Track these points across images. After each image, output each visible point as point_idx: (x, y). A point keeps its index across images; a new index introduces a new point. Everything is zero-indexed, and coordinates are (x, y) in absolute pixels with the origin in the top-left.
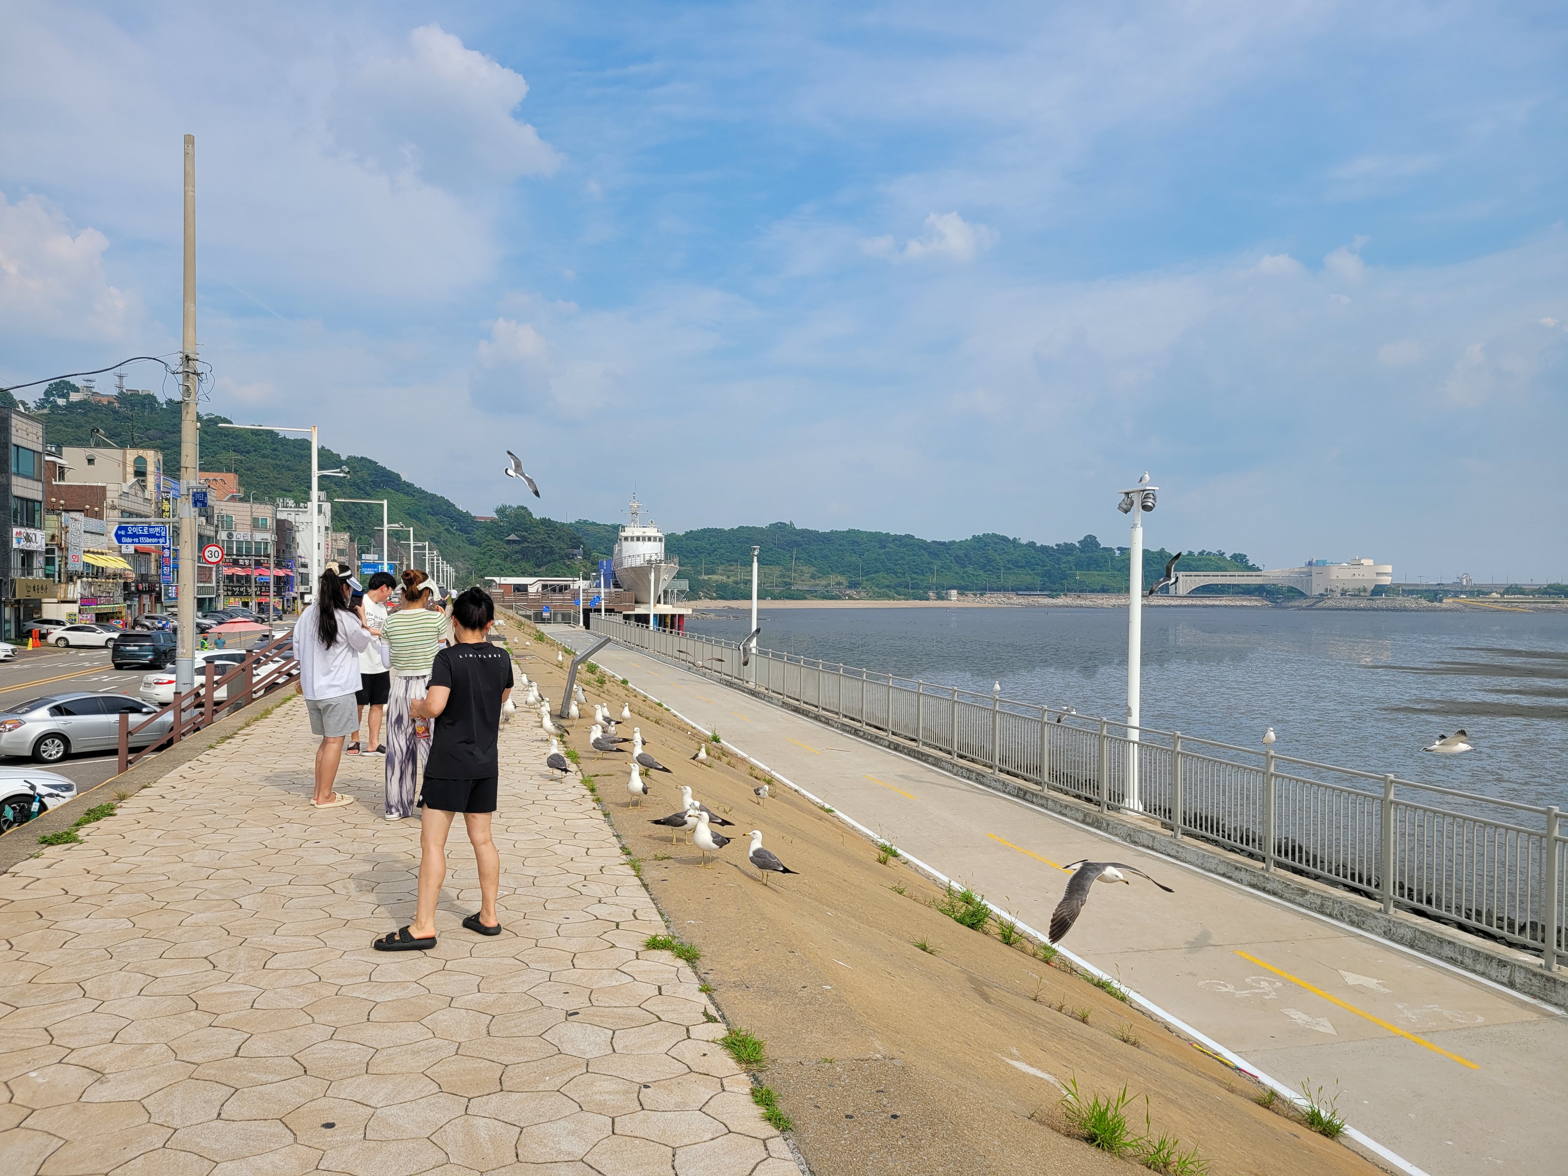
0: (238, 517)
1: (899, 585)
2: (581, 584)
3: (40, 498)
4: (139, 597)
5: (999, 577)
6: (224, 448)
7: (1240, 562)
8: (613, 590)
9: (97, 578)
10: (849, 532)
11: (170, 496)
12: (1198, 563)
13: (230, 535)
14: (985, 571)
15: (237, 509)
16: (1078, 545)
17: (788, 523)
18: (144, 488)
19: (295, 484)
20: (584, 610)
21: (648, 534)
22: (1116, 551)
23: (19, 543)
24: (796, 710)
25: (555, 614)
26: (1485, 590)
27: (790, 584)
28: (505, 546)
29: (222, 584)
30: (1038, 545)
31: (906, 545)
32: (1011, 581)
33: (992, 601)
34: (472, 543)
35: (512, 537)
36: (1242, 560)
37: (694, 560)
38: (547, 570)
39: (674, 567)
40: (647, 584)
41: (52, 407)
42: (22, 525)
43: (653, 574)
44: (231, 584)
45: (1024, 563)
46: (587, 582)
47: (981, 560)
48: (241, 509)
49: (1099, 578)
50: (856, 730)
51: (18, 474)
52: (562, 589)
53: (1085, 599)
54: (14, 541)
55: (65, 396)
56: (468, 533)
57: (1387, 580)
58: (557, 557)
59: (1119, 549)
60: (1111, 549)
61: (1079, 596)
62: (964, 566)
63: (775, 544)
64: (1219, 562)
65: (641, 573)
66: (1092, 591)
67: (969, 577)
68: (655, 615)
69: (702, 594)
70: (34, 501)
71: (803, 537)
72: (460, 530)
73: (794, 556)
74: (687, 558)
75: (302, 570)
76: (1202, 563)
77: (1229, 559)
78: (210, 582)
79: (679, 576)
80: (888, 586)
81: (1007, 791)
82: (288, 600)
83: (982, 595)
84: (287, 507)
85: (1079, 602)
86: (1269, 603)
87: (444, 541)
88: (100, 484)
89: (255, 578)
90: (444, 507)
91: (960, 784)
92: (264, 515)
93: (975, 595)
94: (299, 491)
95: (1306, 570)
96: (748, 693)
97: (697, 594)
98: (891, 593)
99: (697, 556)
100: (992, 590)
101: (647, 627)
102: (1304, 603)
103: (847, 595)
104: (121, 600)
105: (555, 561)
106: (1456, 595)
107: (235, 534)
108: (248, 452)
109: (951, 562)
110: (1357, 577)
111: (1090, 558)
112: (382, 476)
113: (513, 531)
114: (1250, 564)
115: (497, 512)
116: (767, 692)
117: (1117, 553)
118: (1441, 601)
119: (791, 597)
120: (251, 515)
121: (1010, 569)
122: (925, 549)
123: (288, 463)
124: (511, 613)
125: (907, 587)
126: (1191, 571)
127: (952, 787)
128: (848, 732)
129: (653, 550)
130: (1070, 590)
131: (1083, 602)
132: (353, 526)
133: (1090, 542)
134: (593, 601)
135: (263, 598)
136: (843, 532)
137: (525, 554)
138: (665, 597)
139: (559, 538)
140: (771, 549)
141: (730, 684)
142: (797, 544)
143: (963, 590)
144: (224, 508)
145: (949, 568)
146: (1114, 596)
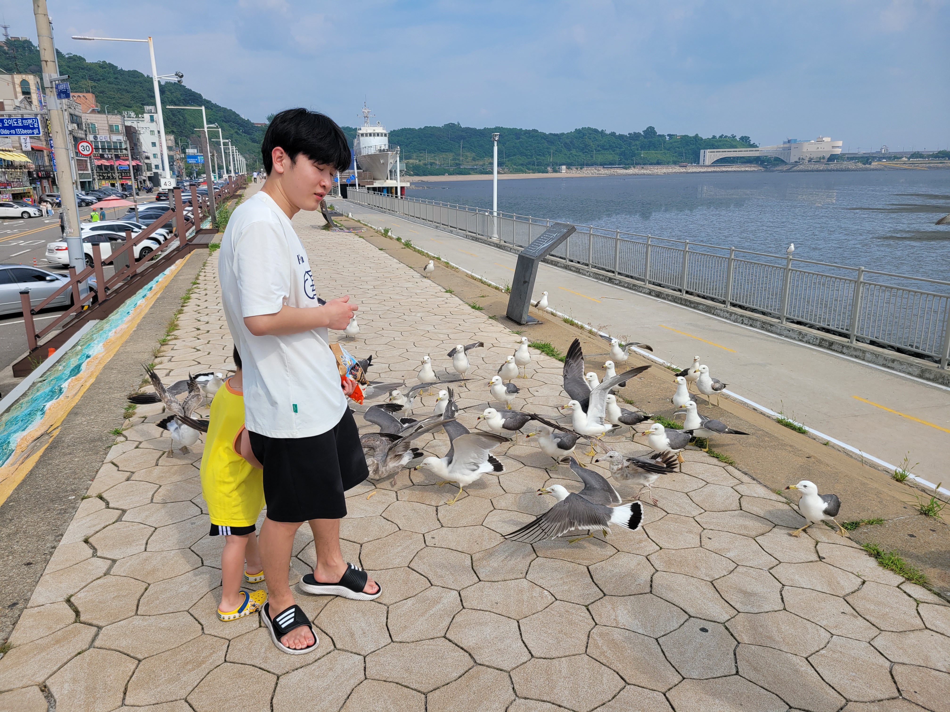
0: (99, 125)
1: (529, 163)
4: (41, 182)
5: (592, 157)
6: (82, 78)
7: (745, 141)
9: (8, 169)
10: (496, 128)
12: (719, 143)
13: (95, 138)
14: (583, 153)
15: (97, 119)
16: (642, 133)
17: (457, 124)
18: (30, 103)
19: (132, 102)
20: (341, 185)
21: (377, 131)
22: (667, 137)
26: (898, 156)
27: (460, 165)
29: (95, 171)
30: (617, 134)
31: (533, 137)
32: (600, 158)
33: (588, 172)
34: (254, 141)
36: (746, 140)
39: (397, 153)
40: (378, 167)
43: (383, 159)
44: (101, 172)
45: (608, 147)
47: (581, 145)
48: (100, 119)
49: (655, 155)
53: (646, 169)
56: (250, 134)
57: (838, 151)
59: (668, 135)
60: (664, 136)
61: (643, 168)
62: (570, 150)
63: (448, 138)
64: (732, 142)
65: (374, 158)
66: (651, 164)
67: (573, 157)
68: (385, 187)
69: (410, 173)
71: (466, 133)
72: (245, 132)
73: (461, 146)
75: (147, 161)
76: (721, 143)
77: (738, 140)
78: (87, 170)
80: (522, 165)
82: (140, 182)
83: (581, 168)
84: (130, 117)
85: (642, 171)
86: (762, 168)
87: (235, 140)
89: (117, 167)
90: (233, 117)
92: (116, 122)
93: (577, 169)
94: (137, 107)
95: (786, 146)
98: (524, 169)
100: (588, 165)
102: (785, 168)
104: (28, 184)
106: (880, 159)
107: (98, 136)
108: (99, 80)
109: (562, 147)
110: (820, 149)
111: (650, 142)
112: (190, 96)
114: (752, 143)
117: (667, 138)
118: (870, 164)
119: (461, 173)
120: (108, 123)
121: (599, 151)
122: (545, 139)
123: (126, 88)
125: (534, 164)
126: (714, 148)
130: (637, 164)
131: (645, 172)
132: (175, 130)
133: (650, 131)
134: (349, 179)
135: (124, 180)
138: (391, 175)
140: (446, 141)
142: (463, 138)
143: (569, 166)
144: (88, 118)
145: (561, 151)
146: (665, 167)
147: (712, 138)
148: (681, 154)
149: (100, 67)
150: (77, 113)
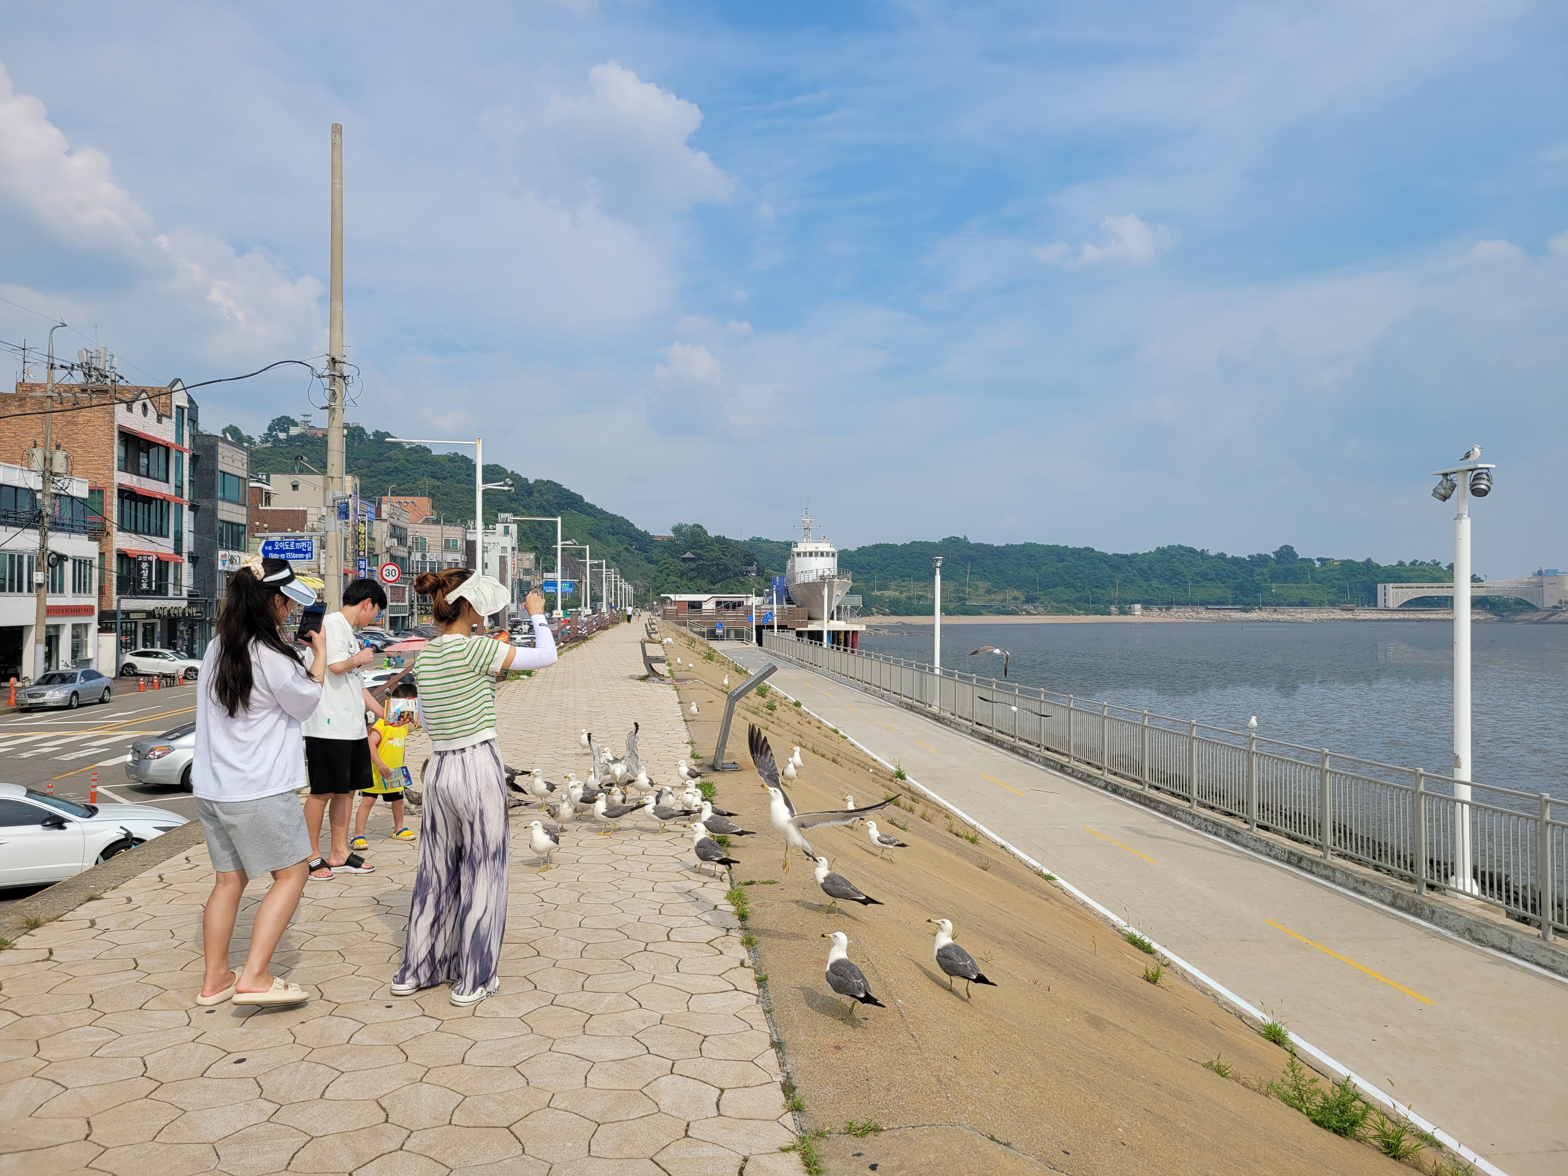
0: (431, 539)
1: (1079, 600)
2: (754, 601)
3: (244, 522)
5: (1186, 591)
8: (786, 606)
10: (1025, 545)
11: (366, 519)
12: (1411, 574)
13: (424, 556)
14: (1171, 585)
15: (430, 531)
16: (1273, 556)
17: (962, 537)
20: (757, 627)
21: (820, 549)
22: (1316, 562)
23: (224, 565)
24: (988, 739)
25: (728, 631)
27: (965, 599)
28: (682, 564)
29: (416, 603)
30: (1229, 556)
31: (1085, 559)
32: (1200, 594)
33: (1179, 615)
34: (650, 561)
35: (688, 555)
37: (866, 576)
38: (721, 587)
39: (847, 582)
40: (819, 599)
41: (274, 441)
42: (227, 548)
43: (826, 589)
45: (1213, 576)
46: (760, 599)
47: (1167, 573)
48: (433, 531)
49: (1297, 591)
50: (1062, 766)
51: (224, 499)
52: (735, 606)
53: (1282, 613)
54: (220, 563)
55: (286, 430)
56: (646, 552)
58: (731, 574)
59: (1319, 559)
60: (1310, 560)
61: (1276, 611)
62: (1147, 579)
64: (1434, 572)
65: (814, 588)
66: (1290, 605)
67: (1154, 591)
68: (828, 632)
69: (874, 610)
70: (238, 525)
71: (977, 552)
72: (638, 549)
73: (969, 571)
74: (860, 573)
76: (1414, 574)
77: (1445, 569)
78: (403, 601)
79: (852, 592)
80: (1067, 601)
81: (1272, 854)
83: (1168, 609)
85: (1275, 616)
86: (1493, 616)
87: (624, 560)
88: (301, 508)
90: (624, 527)
91: (1207, 843)
92: (455, 536)
93: (1161, 609)
95: (1535, 580)
96: (931, 718)
97: (870, 610)
98: (1071, 608)
99: (869, 572)
100: (1179, 604)
101: (821, 645)
102: (1536, 617)
103: (1024, 610)
105: (729, 578)
107: (428, 555)
108: (445, 478)
109: (1134, 575)
111: (1287, 570)
112: (567, 498)
113: (689, 548)
115: (674, 530)
116: (953, 717)
117: (1318, 564)
119: (966, 613)
120: (443, 537)
121: (1198, 582)
122: (1105, 562)
124: (684, 630)
125: (1087, 601)
126: (1402, 582)
127: (1197, 847)
128: (1052, 768)
129: (827, 566)
130: (1265, 604)
131: (1280, 617)
132: (539, 546)
133: (1286, 553)
134: (765, 617)
136: (1019, 546)
137: (700, 572)
138: (838, 613)
139: (733, 555)
141: (911, 708)
142: (972, 559)
143: (1147, 604)
144: (416, 530)
145: (1132, 582)
146: (1315, 610)
147: (1398, 565)
148: (1342, 591)
149: (449, 460)
150: (401, 524)
